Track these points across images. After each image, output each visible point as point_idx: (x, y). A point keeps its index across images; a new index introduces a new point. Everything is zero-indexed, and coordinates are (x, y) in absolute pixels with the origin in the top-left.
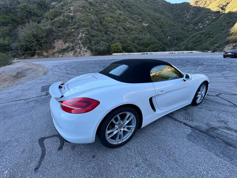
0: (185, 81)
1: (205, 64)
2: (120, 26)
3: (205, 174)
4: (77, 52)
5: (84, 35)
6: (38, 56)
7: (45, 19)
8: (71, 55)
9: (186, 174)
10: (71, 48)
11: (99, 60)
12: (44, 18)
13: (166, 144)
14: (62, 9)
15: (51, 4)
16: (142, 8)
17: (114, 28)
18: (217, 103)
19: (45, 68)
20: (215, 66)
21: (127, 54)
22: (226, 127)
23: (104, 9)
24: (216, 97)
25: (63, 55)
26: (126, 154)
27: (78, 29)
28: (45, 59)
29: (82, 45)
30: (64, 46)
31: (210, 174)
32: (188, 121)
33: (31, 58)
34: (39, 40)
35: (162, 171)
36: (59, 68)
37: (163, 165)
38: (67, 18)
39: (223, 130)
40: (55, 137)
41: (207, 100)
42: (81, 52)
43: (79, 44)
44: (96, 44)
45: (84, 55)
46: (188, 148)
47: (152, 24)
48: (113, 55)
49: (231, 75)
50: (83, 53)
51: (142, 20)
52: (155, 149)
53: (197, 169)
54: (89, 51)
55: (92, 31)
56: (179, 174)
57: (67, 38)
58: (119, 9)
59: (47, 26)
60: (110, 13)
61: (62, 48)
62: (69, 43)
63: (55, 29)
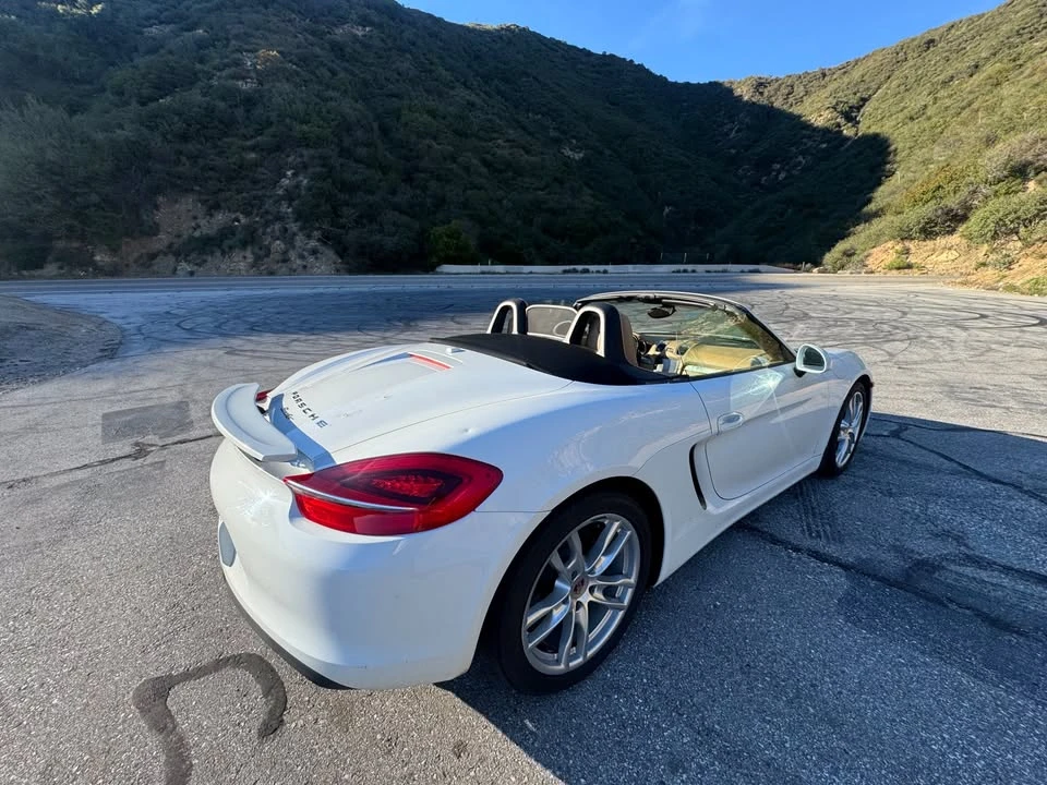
0: (800, 374)
1: (814, 315)
2: (470, 154)
3: (960, 762)
4: (271, 256)
5: (305, 181)
6: (61, 268)
7: (108, 94)
8: (242, 265)
9: (892, 773)
10: (239, 236)
11: (381, 294)
12: (103, 90)
13: (770, 647)
14: (201, 61)
15: (142, 33)
16: (557, 88)
17: (445, 159)
18: (904, 462)
19: (104, 327)
20: (853, 323)
21: (500, 268)
22: (968, 556)
23: (398, 77)
24: (892, 441)
25: (199, 265)
26: (610, 718)
27: (278, 154)
28: (102, 281)
29: (298, 224)
30: (203, 222)
31: (979, 758)
32: (824, 540)
33: (24, 278)
34: (72, 189)
35: (788, 774)
36: (182, 324)
37: (787, 745)
38: (223, 99)
39: (961, 570)
40: (228, 672)
41: (866, 453)
42: (292, 255)
43: (279, 218)
44: (365, 221)
45: (305, 267)
46: (859, 656)
47: (601, 153)
48: (442, 273)
49: (915, 357)
50: (299, 262)
51: (562, 137)
52: (731, 675)
53: (923, 744)
54: (331, 254)
55: (341, 165)
56: (862, 777)
57: (220, 190)
58: (465, 84)
59: (121, 127)
60: (425, 95)
61: (197, 234)
62: (229, 211)
63: (159, 144)
